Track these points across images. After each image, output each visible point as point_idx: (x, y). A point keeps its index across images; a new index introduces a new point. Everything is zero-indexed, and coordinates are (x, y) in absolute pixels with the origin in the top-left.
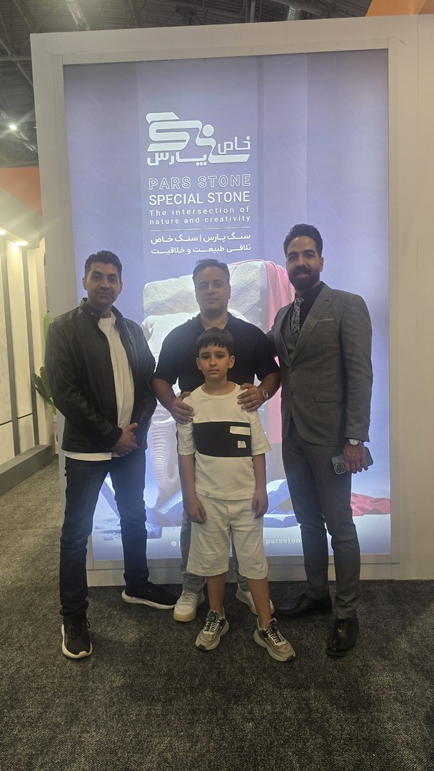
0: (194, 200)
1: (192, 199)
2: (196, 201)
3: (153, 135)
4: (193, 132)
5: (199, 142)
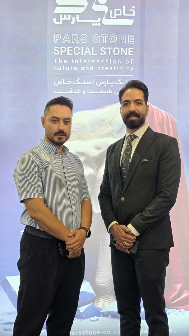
0: (89, 52)
1: (88, 51)
2: (91, 53)
5: (95, 8)
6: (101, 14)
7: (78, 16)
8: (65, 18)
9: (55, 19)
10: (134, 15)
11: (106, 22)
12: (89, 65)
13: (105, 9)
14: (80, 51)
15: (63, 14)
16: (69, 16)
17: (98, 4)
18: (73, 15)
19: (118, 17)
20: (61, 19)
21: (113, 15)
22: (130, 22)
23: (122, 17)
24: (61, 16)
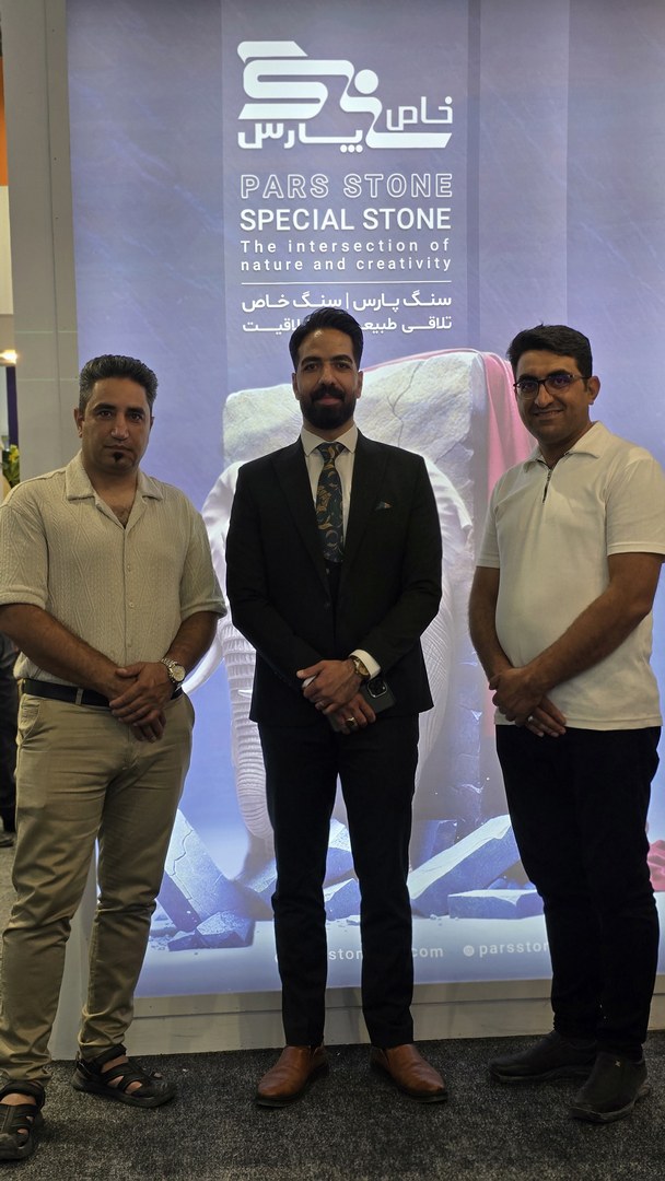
0: (334, 223)
1: (330, 219)
2: (340, 224)
3: (252, 86)
4: (336, 84)
5: (348, 104)
6: (363, 120)
7: (302, 127)
8: (269, 133)
9: (242, 136)
10: (450, 120)
11: (376, 140)
12: (336, 256)
13: (374, 106)
14: (310, 219)
15: (264, 122)
16: (280, 127)
17: (354, 92)
18: (291, 124)
19: (409, 128)
20: (259, 136)
21: (395, 123)
22: (440, 140)
23: (420, 128)
24: (258, 127)
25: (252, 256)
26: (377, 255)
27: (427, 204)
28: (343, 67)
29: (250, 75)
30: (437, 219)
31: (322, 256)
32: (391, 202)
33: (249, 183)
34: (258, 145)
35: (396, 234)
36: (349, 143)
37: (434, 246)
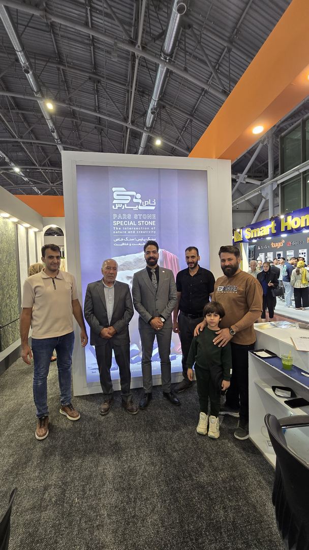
1: (131, 223)
3: (115, 197)
4: (132, 197)
5: (135, 200)
6: (138, 204)
7: (126, 205)
8: (119, 206)
9: (113, 206)
10: (155, 204)
11: (140, 208)
12: (133, 230)
13: (140, 201)
14: (127, 223)
15: (118, 204)
16: (121, 205)
17: (136, 198)
18: (123, 204)
19: (147, 205)
20: (117, 207)
21: (144, 204)
22: (153, 208)
23: (149, 205)
24: (117, 205)
25: (116, 230)
26: (141, 230)
27: (151, 220)
28: (133, 193)
29: (115, 194)
30: (153, 223)
31: (130, 230)
32: (144, 220)
33: (115, 216)
34: (117, 208)
35: (145, 226)
36: (135, 208)
37: (152, 229)
